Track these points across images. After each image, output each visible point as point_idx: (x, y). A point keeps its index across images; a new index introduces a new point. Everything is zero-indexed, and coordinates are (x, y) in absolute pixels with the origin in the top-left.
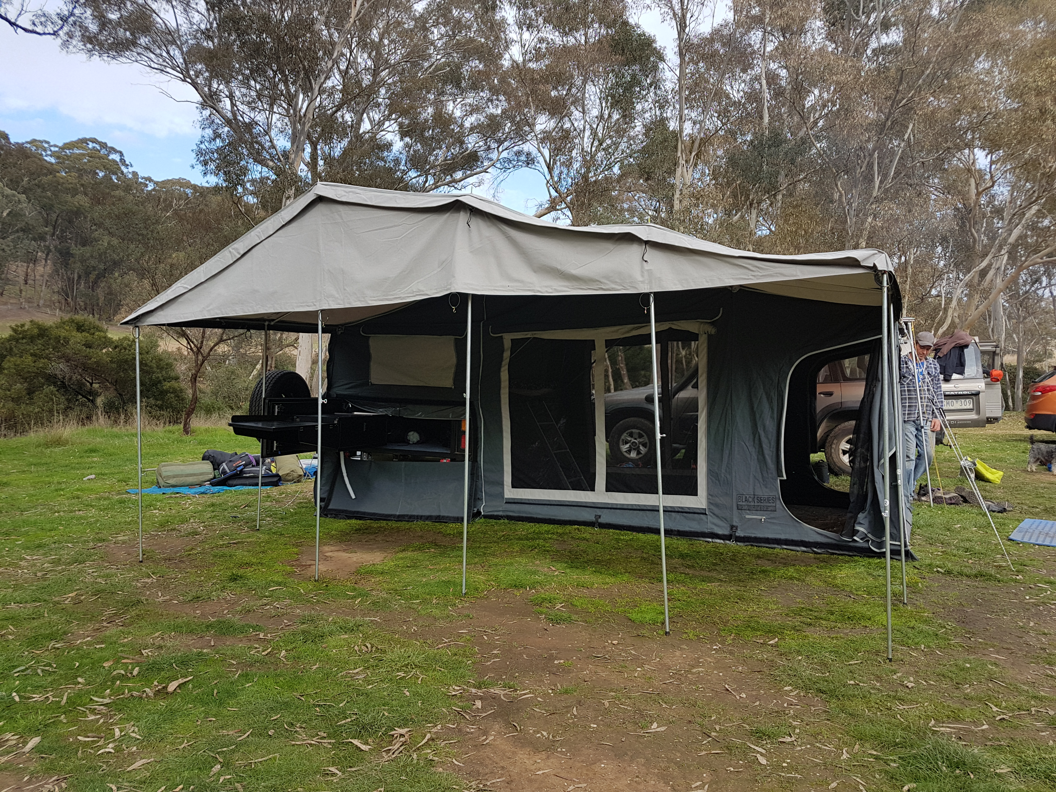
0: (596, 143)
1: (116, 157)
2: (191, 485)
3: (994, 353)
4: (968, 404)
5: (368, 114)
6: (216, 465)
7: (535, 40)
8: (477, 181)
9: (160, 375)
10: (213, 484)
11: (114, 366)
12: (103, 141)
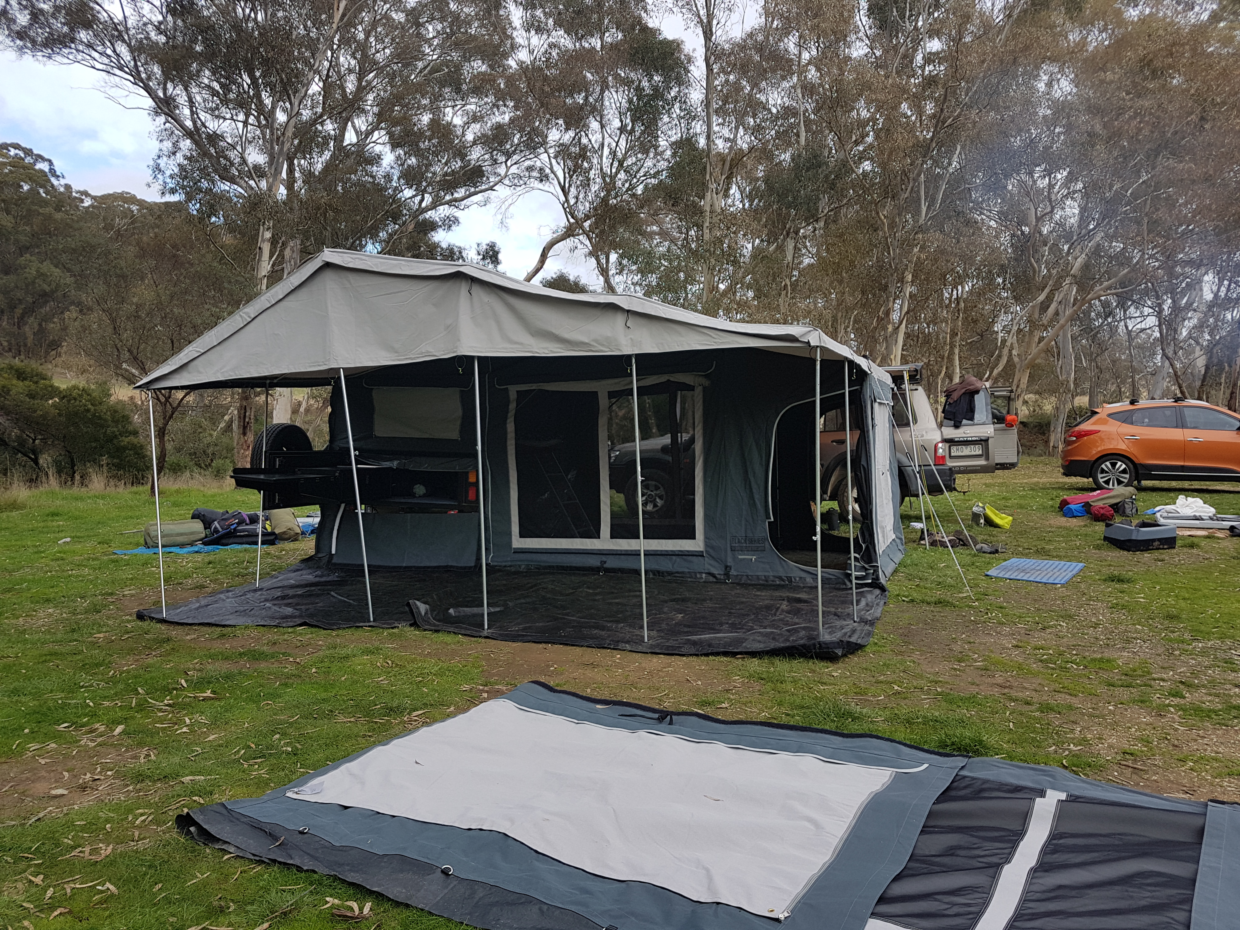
0: (616, 164)
1: (42, 166)
2: (182, 545)
3: (1009, 397)
4: (977, 450)
5: (353, 123)
6: (207, 524)
7: (545, 46)
8: (482, 199)
9: (115, 429)
10: (205, 544)
11: (63, 419)
12: (28, 147)
